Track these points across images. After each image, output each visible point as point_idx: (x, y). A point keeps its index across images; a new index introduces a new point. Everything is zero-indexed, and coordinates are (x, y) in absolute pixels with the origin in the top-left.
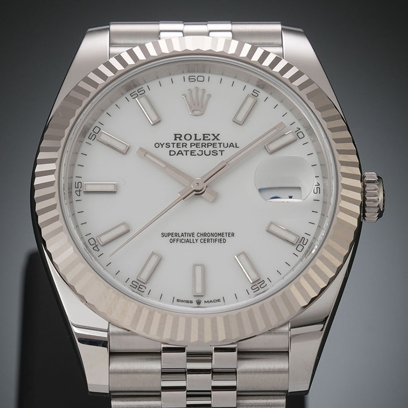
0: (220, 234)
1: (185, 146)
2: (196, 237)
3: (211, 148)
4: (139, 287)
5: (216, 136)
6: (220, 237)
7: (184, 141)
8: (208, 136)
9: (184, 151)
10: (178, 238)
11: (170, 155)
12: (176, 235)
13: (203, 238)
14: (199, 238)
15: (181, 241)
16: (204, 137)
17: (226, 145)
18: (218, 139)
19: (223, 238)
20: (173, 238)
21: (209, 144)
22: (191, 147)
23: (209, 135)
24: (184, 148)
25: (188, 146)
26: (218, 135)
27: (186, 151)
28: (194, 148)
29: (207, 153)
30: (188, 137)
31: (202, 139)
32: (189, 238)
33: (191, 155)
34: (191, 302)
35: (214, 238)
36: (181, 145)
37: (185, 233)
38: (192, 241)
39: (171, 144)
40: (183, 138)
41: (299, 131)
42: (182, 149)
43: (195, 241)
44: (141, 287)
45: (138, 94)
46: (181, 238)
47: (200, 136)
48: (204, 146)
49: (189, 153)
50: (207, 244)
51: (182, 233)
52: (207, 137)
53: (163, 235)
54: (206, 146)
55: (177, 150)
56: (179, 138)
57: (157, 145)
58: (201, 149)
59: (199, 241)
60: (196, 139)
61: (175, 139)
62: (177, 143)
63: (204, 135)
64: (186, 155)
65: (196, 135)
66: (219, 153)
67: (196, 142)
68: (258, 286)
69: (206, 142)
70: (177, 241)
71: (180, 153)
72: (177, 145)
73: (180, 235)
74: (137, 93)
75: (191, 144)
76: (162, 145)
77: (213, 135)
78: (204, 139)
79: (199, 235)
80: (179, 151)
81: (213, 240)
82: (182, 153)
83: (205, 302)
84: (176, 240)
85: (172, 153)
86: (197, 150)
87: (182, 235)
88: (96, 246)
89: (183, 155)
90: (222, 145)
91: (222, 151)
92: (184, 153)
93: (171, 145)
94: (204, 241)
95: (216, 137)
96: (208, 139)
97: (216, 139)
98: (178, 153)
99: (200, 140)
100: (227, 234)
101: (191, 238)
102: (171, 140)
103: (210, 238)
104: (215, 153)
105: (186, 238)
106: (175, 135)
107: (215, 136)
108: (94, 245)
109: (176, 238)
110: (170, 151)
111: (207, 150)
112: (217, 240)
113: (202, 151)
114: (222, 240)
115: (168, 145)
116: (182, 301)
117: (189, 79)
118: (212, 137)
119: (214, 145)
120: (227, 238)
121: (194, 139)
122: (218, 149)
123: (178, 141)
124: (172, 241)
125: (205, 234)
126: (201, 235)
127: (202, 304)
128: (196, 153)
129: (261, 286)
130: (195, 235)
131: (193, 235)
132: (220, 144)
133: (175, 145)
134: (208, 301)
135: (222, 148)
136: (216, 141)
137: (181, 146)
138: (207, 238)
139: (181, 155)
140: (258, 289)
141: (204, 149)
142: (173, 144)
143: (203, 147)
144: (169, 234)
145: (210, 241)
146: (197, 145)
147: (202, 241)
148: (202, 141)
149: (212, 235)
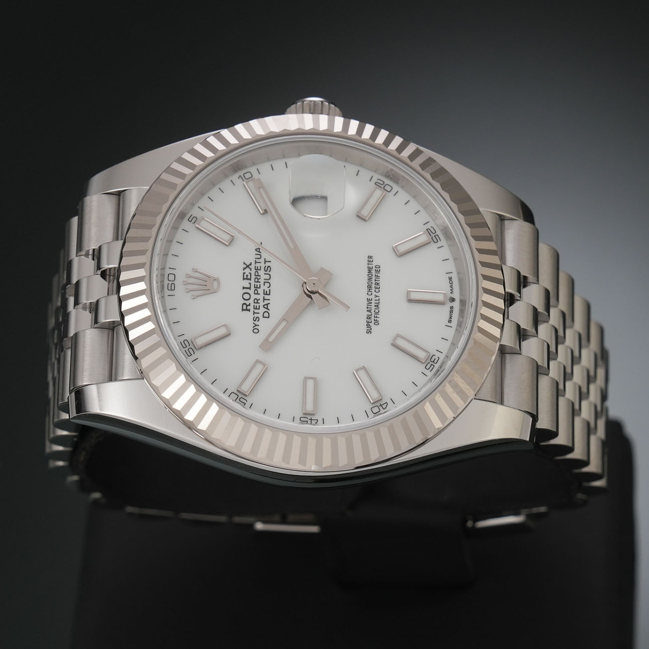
0: (370, 271)
1: (257, 300)
2: (373, 297)
3: (261, 272)
4: (433, 362)
5: (246, 266)
6: (373, 272)
7: (251, 301)
8: (245, 275)
9: (264, 302)
10: (373, 316)
11: (269, 317)
12: (369, 317)
13: (373, 289)
14: (374, 293)
15: (377, 313)
16: (247, 279)
17: (259, 257)
18: (251, 264)
19: (374, 268)
20: (373, 322)
21: (257, 274)
22: (259, 294)
23: (244, 273)
24: (261, 301)
25: (257, 297)
26: (244, 263)
27: (264, 299)
28: (260, 291)
29: (268, 277)
30: (246, 297)
31: (249, 281)
32: (373, 304)
33: (269, 294)
34: (452, 308)
35: (374, 277)
36: (255, 304)
37: (367, 308)
38: (378, 302)
39: (254, 316)
40: (247, 302)
41: (243, 177)
42: (262, 303)
43: (377, 298)
44: (432, 360)
45: (188, 347)
46: (373, 313)
47: (246, 283)
48: (258, 279)
49: (266, 297)
50: (381, 285)
51: (367, 311)
52: (247, 276)
53: (369, 331)
54: (259, 277)
55: (262, 310)
56: (247, 306)
57: (256, 331)
58: (262, 284)
59: (377, 294)
60: (250, 288)
61: (249, 310)
62: (254, 308)
63: (244, 279)
64: (269, 300)
65: (244, 288)
66: (268, 264)
67: (253, 288)
68: (433, 235)
69: (253, 277)
70: (376, 317)
71: (266, 306)
72: (256, 309)
73: (370, 314)
74: (186, 349)
75: (255, 294)
76: (256, 325)
77: (244, 269)
78: (250, 279)
79: (370, 293)
80: (264, 307)
81: (376, 279)
82: (267, 304)
83: (451, 293)
84: (375, 319)
85: (266, 314)
86: (262, 287)
87: (370, 311)
88: (381, 405)
89: (269, 303)
90: (257, 260)
91: (265, 262)
92: (266, 302)
93: (256, 315)
94: (377, 288)
95: (248, 266)
96: (249, 275)
97: (250, 267)
98: (267, 308)
99: (250, 283)
100: (369, 263)
101: (373, 302)
102: (249, 315)
103: (374, 282)
104: (268, 269)
105: (373, 308)
106: (243, 310)
107: (246, 268)
108: (380, 407)
109: (373, 318)
110: (264, 317)
111: (263, 276)
112: (376, 274)
113: (265, 282)
114: (377, 269)
115: (256, 319)
116: (451, 317)
117: (171, 290)
118: (247, 271)
119: (257, 269)
120: (374, 264)
121: (249, 290)
122: (263, 265)
123: (251, 307)
124: (377, 323)
125: (369, 287)
126: (369, 291)
127: (453, 296)
128: (267, 289)
129: (434, 232)
130: (370, 297)
131: (369, 300)
132: (256, 262)
133: (256, 311)
134: (451, 290)
135: (262, 260)
136: (252, 267)
137: (258, 305)
138: (373, 286)
139: (269, 305)
140: (437, 237)
141: (262, 281)
142: (254, 313)
143: (259, 281)
144: (368, 326)
145: (378, 282)
146: (256, 288)
147: (377, 290)
148: (252, 282)
149: (370, 279)
